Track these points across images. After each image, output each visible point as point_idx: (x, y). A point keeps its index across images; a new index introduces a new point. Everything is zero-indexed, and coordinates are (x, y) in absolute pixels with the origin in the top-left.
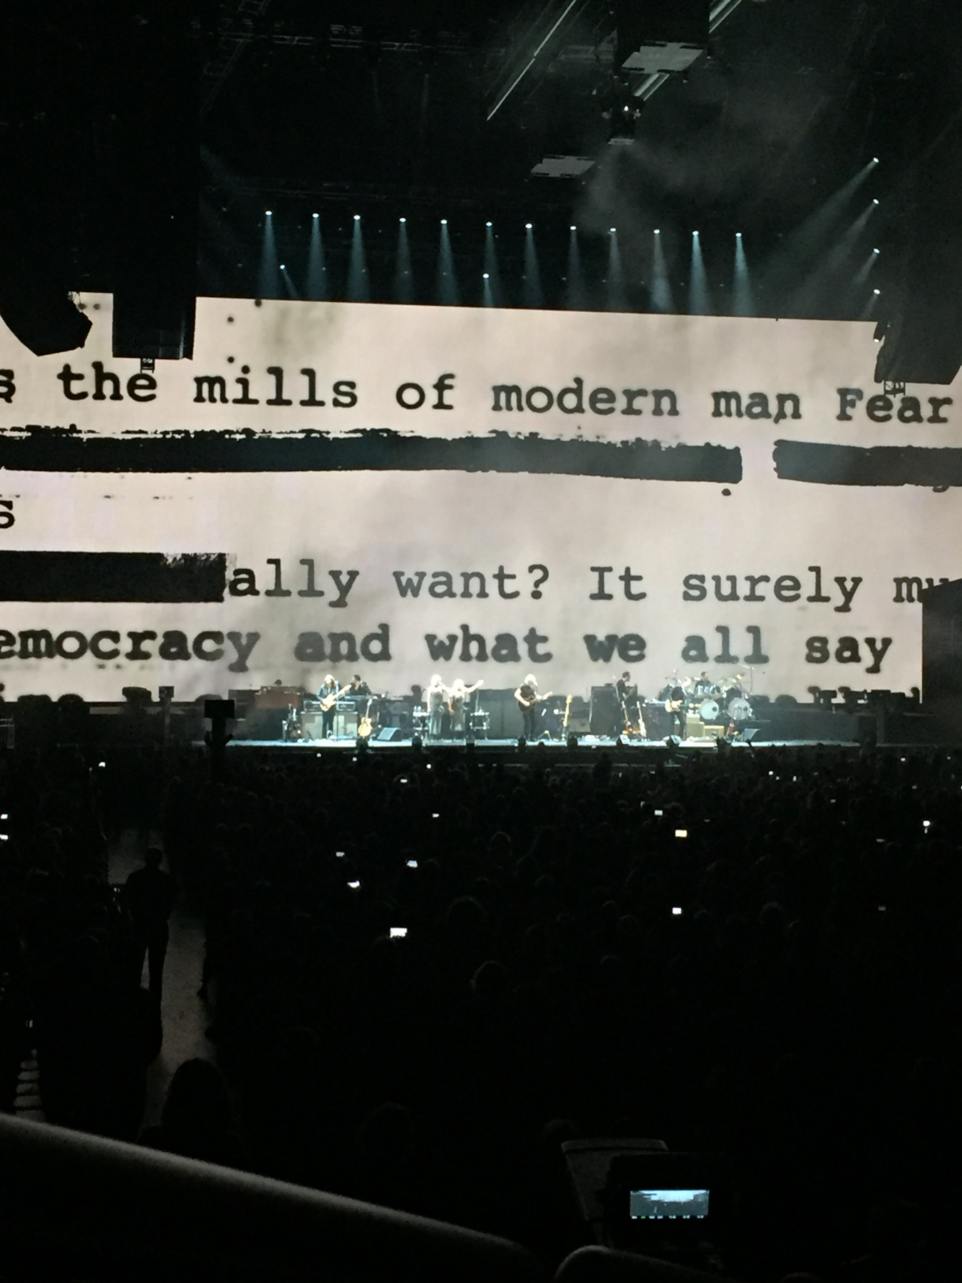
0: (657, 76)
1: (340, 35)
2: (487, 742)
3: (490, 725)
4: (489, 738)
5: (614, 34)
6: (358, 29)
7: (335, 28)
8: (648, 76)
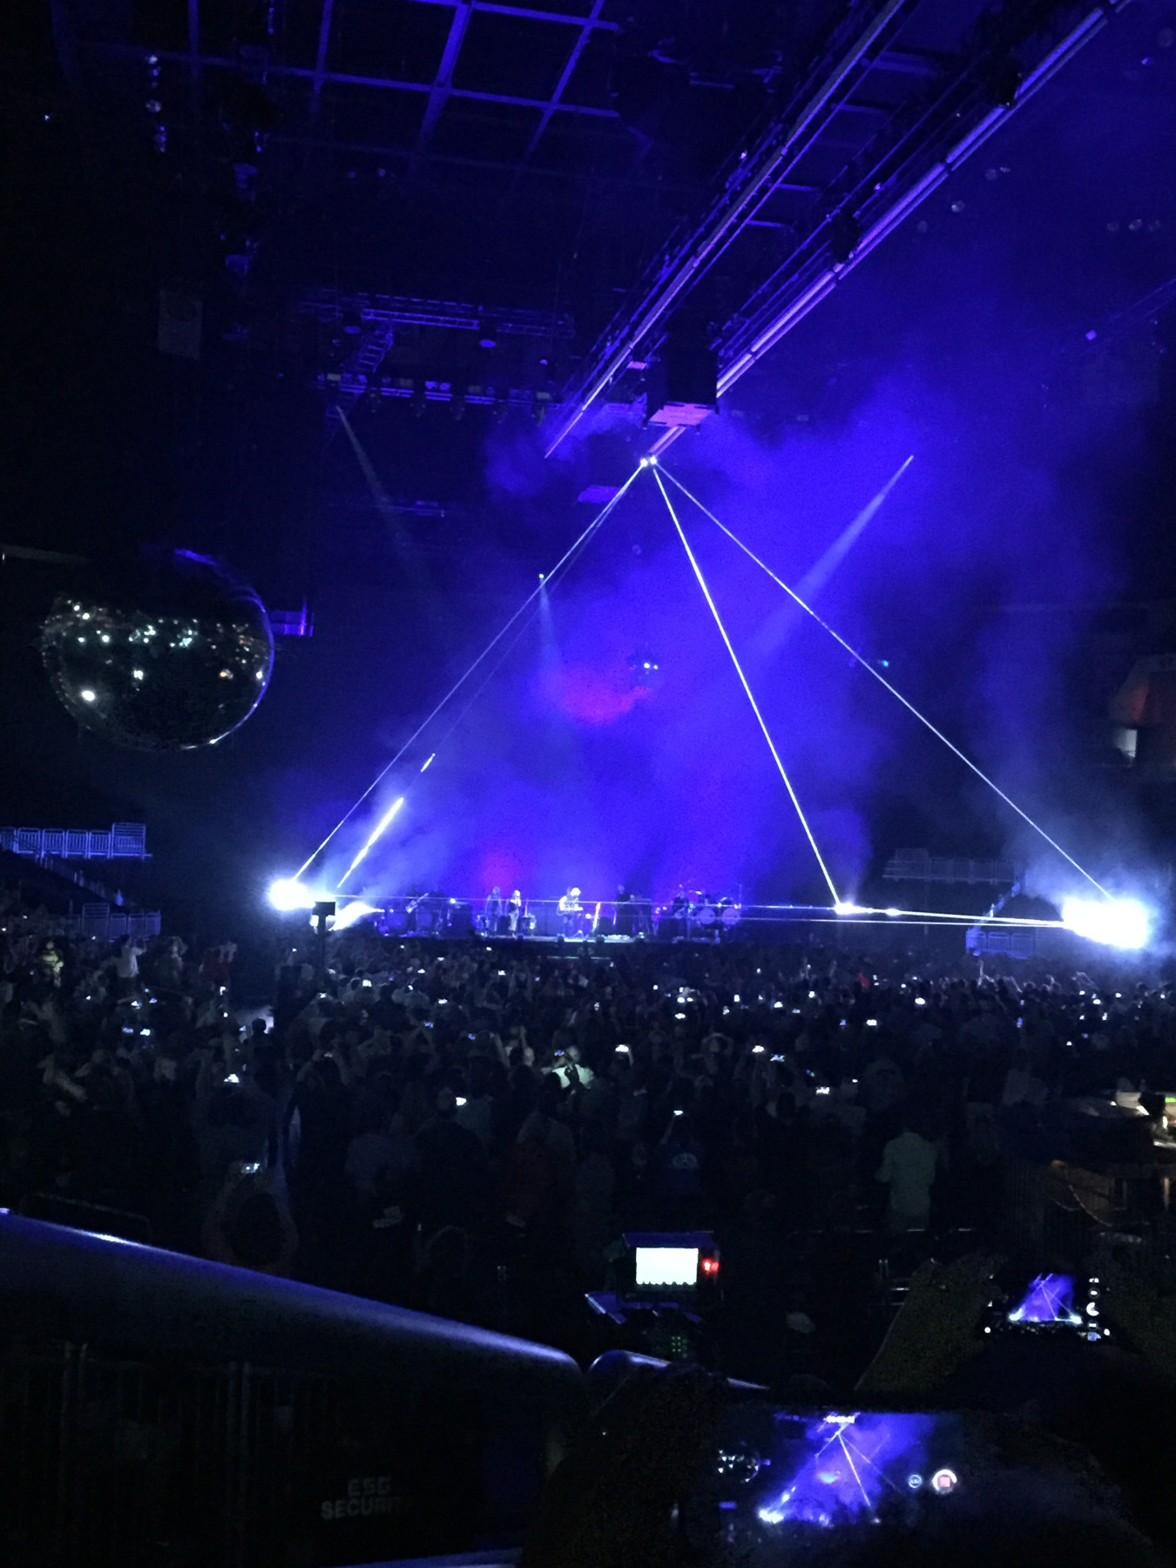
0: (675, 429)
1: (433, 390)
2: (532, 937)
3: (537, 924)
4: (536, 935)
5: (645, 395)
6: (445, 386)
7: (430, 384)
8: (666, 429)
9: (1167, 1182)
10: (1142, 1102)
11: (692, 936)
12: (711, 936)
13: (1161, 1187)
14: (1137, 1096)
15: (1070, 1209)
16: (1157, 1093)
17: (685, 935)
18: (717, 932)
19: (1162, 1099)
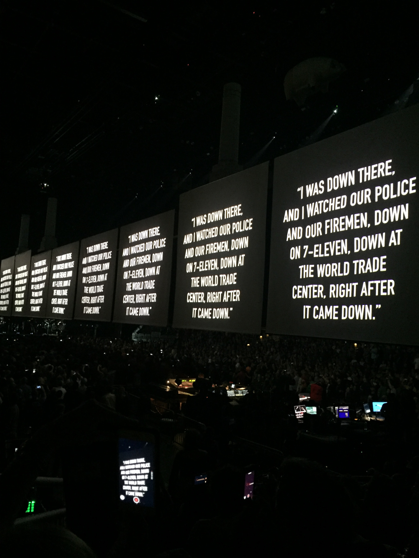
9: (181, 403)
10: (176, 382)
11: (48, 334)
12: (56, 333)
13: (180, 405)
14: (175, 380)
15: (155, 413)
16: (180, 379)
17: (47, 333)
18: (57, 332)
19: (181, 380)
